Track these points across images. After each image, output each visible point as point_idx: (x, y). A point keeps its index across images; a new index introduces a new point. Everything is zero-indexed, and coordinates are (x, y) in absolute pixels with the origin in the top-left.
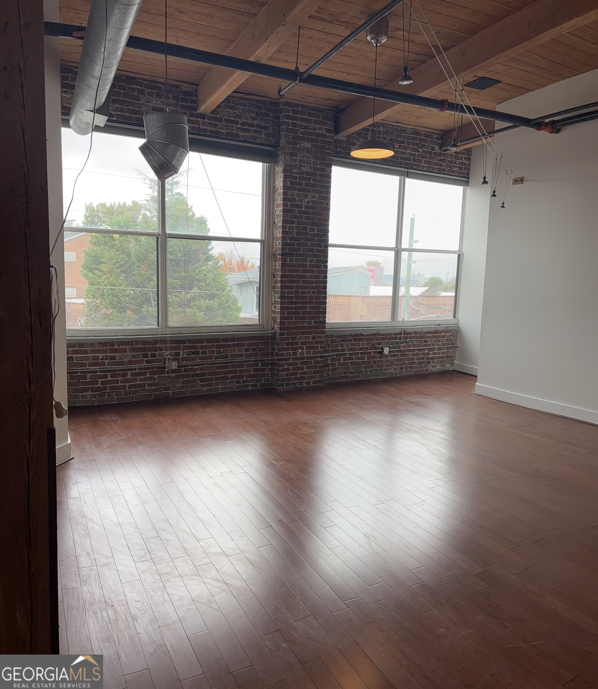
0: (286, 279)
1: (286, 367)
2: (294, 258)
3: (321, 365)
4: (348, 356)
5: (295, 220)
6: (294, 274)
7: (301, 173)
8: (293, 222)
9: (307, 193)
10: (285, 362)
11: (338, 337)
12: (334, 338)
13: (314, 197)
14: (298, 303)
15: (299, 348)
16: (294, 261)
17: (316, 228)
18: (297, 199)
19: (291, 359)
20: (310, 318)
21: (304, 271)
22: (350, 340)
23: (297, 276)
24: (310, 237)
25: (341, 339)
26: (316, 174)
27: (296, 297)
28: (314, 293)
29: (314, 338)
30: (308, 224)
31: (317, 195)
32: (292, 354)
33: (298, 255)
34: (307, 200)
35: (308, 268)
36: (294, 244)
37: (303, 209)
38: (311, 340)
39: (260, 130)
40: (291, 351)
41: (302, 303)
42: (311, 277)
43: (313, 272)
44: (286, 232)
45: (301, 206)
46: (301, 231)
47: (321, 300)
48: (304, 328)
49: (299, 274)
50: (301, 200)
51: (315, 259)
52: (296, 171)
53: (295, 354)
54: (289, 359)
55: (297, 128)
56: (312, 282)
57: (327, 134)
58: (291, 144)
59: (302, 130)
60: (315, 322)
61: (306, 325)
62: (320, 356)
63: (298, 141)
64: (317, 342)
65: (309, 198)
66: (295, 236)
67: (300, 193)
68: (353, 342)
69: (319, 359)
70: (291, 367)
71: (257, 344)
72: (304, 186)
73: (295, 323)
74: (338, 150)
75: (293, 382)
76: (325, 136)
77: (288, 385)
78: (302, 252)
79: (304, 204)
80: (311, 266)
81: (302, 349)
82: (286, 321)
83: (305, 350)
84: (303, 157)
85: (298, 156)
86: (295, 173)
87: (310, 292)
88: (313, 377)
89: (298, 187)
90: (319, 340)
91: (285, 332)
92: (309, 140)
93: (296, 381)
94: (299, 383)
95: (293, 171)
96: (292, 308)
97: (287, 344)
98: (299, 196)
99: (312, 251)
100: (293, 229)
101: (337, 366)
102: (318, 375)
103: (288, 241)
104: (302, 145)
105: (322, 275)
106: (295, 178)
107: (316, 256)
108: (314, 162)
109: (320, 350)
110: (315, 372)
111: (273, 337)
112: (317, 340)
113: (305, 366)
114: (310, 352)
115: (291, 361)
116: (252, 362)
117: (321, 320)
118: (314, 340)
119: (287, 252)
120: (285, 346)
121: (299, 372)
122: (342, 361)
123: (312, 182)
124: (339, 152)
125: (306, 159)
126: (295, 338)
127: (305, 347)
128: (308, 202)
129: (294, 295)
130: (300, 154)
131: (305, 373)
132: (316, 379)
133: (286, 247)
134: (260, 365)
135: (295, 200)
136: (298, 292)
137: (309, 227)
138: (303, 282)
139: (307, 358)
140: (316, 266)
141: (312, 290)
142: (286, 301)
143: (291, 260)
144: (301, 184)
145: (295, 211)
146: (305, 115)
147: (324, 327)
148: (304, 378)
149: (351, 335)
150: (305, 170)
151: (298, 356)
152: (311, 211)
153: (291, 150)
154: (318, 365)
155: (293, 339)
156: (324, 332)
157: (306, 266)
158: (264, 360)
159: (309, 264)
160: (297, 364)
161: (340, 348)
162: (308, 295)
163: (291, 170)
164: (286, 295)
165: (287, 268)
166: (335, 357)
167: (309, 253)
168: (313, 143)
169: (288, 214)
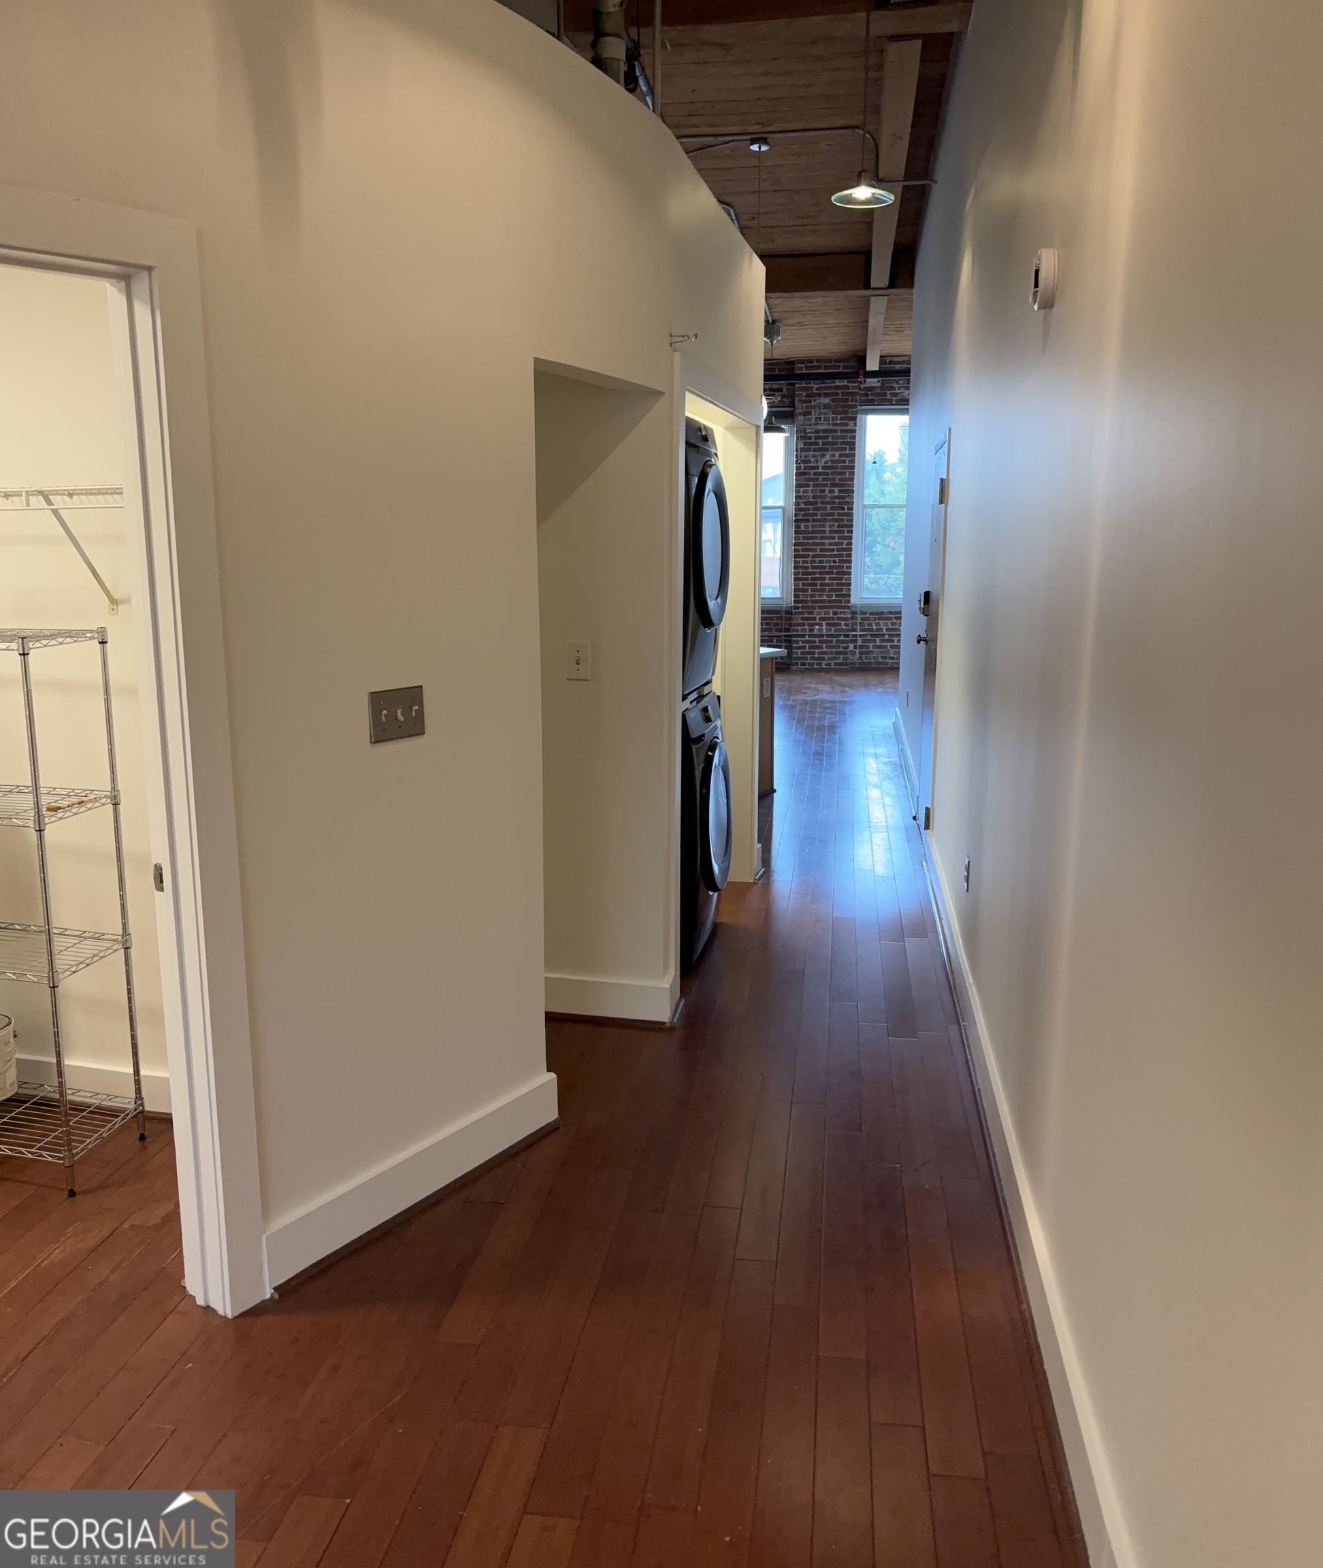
0: (800, 548)
1: (801, 644)
2: (810, 524)
3: (845, 645)
4: (887, 637)
5: (810, 483)
6: (810, 541)
7: (817, 431)
8: (808, 486)
9: (824, 453)
10: (800, 639)
11: (871, 614)
12: (868, 615)
13: (833, 455)
14: (815, 573)
15: (817, 624)
16: (810, 527)
17: (836, 490)
18: (812, 460)
19: (807, 637)
20: (830, 590)
21: (822, 538)
22: (890, 619)
23: (814, 544)
24: (829, 499)
25: (877, 617)
26: (836, 431)
27: (813, 567)
28: (834, 562)
29: (835, 613)
30: (826, 485)
31: (837, 454)
32: (808, 630)
33: (814, 520)
34: (824, 460)
35: (828, 534)
36: (809, 509)
37: (820, 470)
38: (831, 615)
39: (773, 393)
40: (806, 627)
41: (820, 573)
42: (830, 544)
43: (834, 538)
44: (798, 496)
45: (817, 468)
46: (818, 494)
47: (845, 570)
48: (823, 601)
49: (816, 541)
50: (817, 461)
51: (837, 524)
52: (810, 430)
53: (811, 630)
54: (804, 636)
55: (812, 385)
56: (833, 550)
57: (850, 385)
58: (804, 403)
59: (817, 386)
60: (836, 596)
61: (825, 598)
62: (844, 635)
63: (813, 399)
64: (839, 619)
65: (828, 457)
66: (811, 500)
67: (815, 453)
68: (894, 621)
69: (842, 638)
70: (807, 645)
71: (772, 618)
72: (821, 446)
73: (812, 596)
74: (870, 397)
75: (809, 661)
76: (848, 387)
77: (803, 664)
78: (819, 517)
79: (821, 464)
80: (831, 532)
81: (820, 625)
82: (801, 593)
83: (824, 627)
84: (819, 414)
85: (813, 413)
86: (809, 433)
87: (830, 561)
88: (834, 658)
89: (813, 447)
90: (842, 616)
91: (800, 605)
92: (826, 395)
93: (813, 662)
94: (818, 664)
95: (807, 431)
96: (807, 579)
97: (802, 619)
98: (814, 456)
99: (832, 514)
100: (808, 493)
101: (871, 649)
102: (841, 656)
103: (802, 506)
104: (818, 401)
105: (846, 542)
106: (810, 438)
107: (836, 520)
108: (833, 418)
109: (844, 627)
110: (837, 653)
111: (789, 612)
112: (839, 616)
113: (824, 645)
114: (831, 629)
115: (807, 638)
116: (766, 638)
117: (844, 593)
118: (835, 616)
119: (801, 518)
120: (800, 621)
121: (817, 651)
122: (878, 644)
123: (830, 439)
124: (873, 400)
125: (822, 417)
126: (812, 613)
127: (824, 623)
128: (826, 462)
129: (810, 565)
130: (815, 412)
131: (824, 653)
132: (838, 661)
133: (800, 512)
134: (775, 641)
135: (809, 462)
136: (815, 562)
137: (827, 490)
138: (821, 550)
139: (827, 636)
140: (837, 532)
141: (832, 559)
142: (801, 571)
143: (806, 527)
144: (817, 444)
145: (809, 473)
146: (821, 369)
147: (849, 601)
148: (823, 659)
149: (891, 613)
150: (821, 427)
151: (816, 632)
152: (830, 471)
153: (804, 410)
154: (842, 645)
155: (809, 613)
156: (848, 607)
157: (824, 532)
158: (780, 636)
159: (828, 529)
160: (815, 642)
161: (874, 627)
162: (827, 565)
163: (805, 431)
164: (801, 564)
165: (801, 536)
166: (869, 638)
167: (828, 518)
168: (831, 398)
169: (802, 477)
